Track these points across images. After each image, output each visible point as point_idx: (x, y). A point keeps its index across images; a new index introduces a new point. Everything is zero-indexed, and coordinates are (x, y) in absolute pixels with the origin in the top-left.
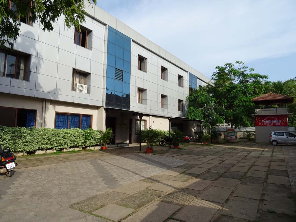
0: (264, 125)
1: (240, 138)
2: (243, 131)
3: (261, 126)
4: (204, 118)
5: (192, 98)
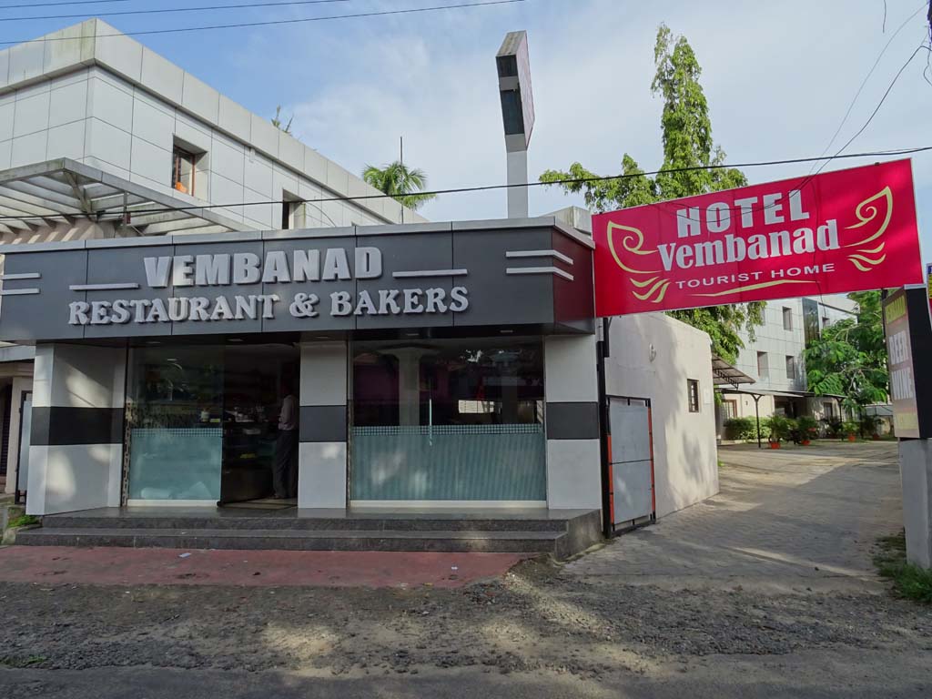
4: (845, 389)
5: (816, 352)
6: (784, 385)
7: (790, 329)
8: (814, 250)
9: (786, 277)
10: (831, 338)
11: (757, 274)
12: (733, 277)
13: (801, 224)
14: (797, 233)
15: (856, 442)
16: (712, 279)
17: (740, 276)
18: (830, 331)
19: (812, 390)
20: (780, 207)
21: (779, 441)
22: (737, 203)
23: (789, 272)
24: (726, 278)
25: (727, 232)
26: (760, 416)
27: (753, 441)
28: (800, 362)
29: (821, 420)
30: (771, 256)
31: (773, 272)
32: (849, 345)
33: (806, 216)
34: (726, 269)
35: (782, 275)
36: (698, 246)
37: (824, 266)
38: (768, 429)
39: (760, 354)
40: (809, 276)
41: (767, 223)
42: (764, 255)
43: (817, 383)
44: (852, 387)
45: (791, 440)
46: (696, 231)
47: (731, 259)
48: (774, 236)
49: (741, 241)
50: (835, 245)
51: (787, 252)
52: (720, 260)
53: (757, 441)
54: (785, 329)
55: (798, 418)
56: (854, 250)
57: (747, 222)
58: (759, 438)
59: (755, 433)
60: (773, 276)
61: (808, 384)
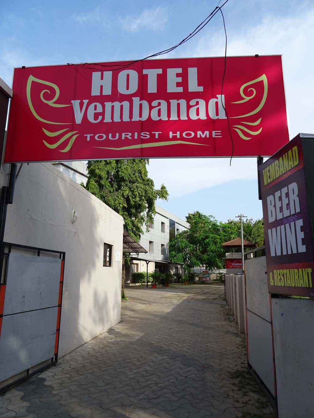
0: (233, 268)
1: (214, 280)
2: (216, 272)
3: (230, 268)
4: (184, 261)
5: (174, 243)
6: (159, 258)
7: (164, 232)
8: (206, 118)
9: (182, 138)
10: (180, 237)
11: (157, 134)
12: (136, 134)
13: (196, 95)
14: (192, 102)
15: (187, 285)
16: (117, 135)
17: (142, 134)
18: (179, 235)
19: (171, 260)
20: (180, 80)
21: (156, 284)
22: (145, 72)
23: (184, 135)
24: (130, 134)
25: (135, 95)
26: (148, 272)
27: (144, 284)
28: (166, 247)
29: (174, 274)
30: (171, 119)
31: (171, 133)
32: (186, 241)
33: (201, 89)
34: (130, 126)
35: (178, 137)
36: (108, 105)
37: (213, 132)
38: (151, 278)
39: (151, 242)
40: (201, 140)
41: (169, 90)
42: (164, 118)
43: (173, 258)
44: (187, 261)
45: (161, 283)
46: (107, 91)
47: (136, 118)
48: (174, 103)
49: (145, 103)
50: (222, 116)
51: (184, 117)
52: (126, 118)
53: (146, 284)
54: (162, 232)
55: (165, 273)
56: (238, 122)
57: (152, 88)
58: (147, 283)
59: (146, 280)
60: (171, 137)
61: (170, 258)
